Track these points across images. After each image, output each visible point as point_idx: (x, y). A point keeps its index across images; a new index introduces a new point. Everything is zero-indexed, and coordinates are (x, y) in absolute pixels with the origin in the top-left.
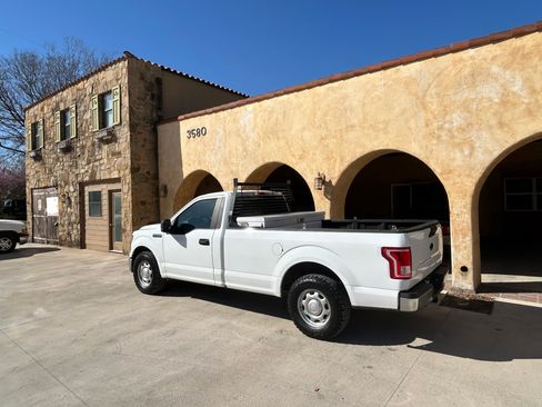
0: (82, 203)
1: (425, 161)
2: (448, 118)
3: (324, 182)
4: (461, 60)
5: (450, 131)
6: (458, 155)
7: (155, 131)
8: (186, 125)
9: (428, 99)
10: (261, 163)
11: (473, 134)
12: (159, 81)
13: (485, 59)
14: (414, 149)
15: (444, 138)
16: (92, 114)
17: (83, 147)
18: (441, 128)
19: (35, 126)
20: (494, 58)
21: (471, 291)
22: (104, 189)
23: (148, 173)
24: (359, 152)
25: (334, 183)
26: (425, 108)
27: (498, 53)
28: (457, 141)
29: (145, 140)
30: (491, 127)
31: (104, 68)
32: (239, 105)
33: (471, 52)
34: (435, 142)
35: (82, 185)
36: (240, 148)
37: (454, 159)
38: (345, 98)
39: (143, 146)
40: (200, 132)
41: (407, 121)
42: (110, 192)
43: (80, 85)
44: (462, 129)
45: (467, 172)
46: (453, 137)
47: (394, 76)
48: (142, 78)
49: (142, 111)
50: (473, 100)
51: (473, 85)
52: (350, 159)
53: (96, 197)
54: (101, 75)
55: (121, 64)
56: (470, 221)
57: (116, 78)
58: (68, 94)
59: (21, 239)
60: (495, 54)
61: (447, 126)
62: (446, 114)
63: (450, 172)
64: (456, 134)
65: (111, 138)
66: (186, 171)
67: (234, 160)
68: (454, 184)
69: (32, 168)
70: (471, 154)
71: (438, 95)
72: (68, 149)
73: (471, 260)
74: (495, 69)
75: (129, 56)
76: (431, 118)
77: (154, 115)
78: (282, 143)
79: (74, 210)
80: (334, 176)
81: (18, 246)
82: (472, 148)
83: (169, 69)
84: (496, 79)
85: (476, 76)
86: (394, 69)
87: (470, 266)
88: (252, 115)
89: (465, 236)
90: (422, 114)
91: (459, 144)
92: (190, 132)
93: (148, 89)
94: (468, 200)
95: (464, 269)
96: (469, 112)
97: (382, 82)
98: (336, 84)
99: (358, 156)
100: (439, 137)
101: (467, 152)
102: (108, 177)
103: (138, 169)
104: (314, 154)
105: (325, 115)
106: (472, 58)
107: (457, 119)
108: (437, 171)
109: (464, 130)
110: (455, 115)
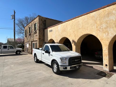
0: (32, 45)
1: (96, 36)
2: (102, 25)
3: (74, 42)
4: (105, 10)
5: (102, 29)
6: (104, 35)
7: (44, 31)
8: (49, 29)
9: (97, 21)
10: (62, 37)
11: (108, 29)
12: (45, 21)
13: (111, 9)
14: (94, 34)
15: (101, 31)
16: (33, 28)
17: (32, 34)
18: (100, 28)
19: (26, 30)
20: (114, 9)
21: (108, 71)
22: (35, 42)
23: (42, 39)
24: (82, 35)
25: (76, 42)
26: (96, 23)
27: (115, 7)
28: (104, 31)
29: (42, 33)
30: (113, 27)
31: (35, 19)
32: (58, 25)
33: (108, 8)
34: (99, 32)
35: (32, 42)
36: (58, 34)
37: (103, 36)
38: (78, 22)
39: (41, 34)
40: (51, 31)
41: (92, 27)
42: (36, 43)
43: (32, 22)
44: (105, 28)
45: (107, 39)
46: (103, 30)
47: (89, 16)
48: (42, 20)
49: (41, 27)
50: (108, 20)
51: (108, 16)
52: (79, 36)
53: (34, 44)
54: (35, 20)
55: (37, 18)
56: (108, 52)
57: (37, 20)
58: (30, 24)
59: (21, 52)
60: (114, 8)
61: (102, 27)
62: (101, 24)
63: (103, 39)
64: (104, 29)
65: (36, 33)
66: (49, 39)
67: (57, 37)
68: (104, 42)
69: (25, 38)
70: (108, 35)
71: (99, 20)
72: (30, 35)
73: (108, 63)
74: (114, 12)
75: (39, 16)
76: (98, 26)
77: (44, 27)
78: (66, 33)
79: (30, 47)
80: (76, 40)
81: (21, 53)
82: (108, 33)
83: (47, 18)
84: (114, 14)
85: (109, 14)
86: (89, 14)
87: (108, 65)
88: (60, 27)
89: (106, 56)
90: (96, 25)
91: (105, 32)
92: (50, 31)
93: (42, 22)
94: (107, 47)
95: (106, 65)
96: (107, 24)
97: (87, 17)
98: (77, 19)
99: (81, 35)
100: (100, 30)
101: (107, 34)
102: (35, 40)
103: (40, 39)
104: (72, 35)
105: (74, 26)
106: (108, 9)
107: (104, 26)
108: (99, 39)
109: (106, 28)
110: (104, 25)
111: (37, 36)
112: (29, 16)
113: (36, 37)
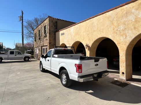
0: (42, 51)
1: (113, 40)
2: (119, 27)
3: (88, 46)
4: (123, 9)
5: (120, 31)
6: (122, 38)
7: (55, 34)
9: (114, 22)
10: (75, 41)
11: (126, 32)
12: (56, 22)
13: (130, 8)
14: (110, 37)
15: (118, 33)
16: (43, 31)
17: (42, 38)
18: (117, 30)
19: (35, 34)
20: (133, 7)
21: (125, 80)
23: (53, 44)
24: (96, 38)
25: (90, 47)
26: (113, 24)
27: (134, 5)
28: (122, 34)
29: (53, 36)
30: (132, 29)
31: (45, 20)
32: (71, 27)
33: (126, 6)
34: (115, 34)
35: (42, 47)
36: (71, 38)
37: (121, 40)
38: (93, 23)
39: (52, 38)
40: (63, 34)
41: (108, 29)
42: (46, 48)
43: (41, 24)
44: (123, 30)
45: (124, 43)
46: (120, 33)
47: (105, 16)
48: (52, 22)
49: (52, 29)
50: (127, 21)
51: (127, 16)
52: (94, 40)
53: (44, 49)
54: (45, 22)
55: (47, 19)
56: (125, 58)
57: (47, 22)
58: (40, 27)
59: (30, 58)
60: (133, 6)
61: (119, 29)
62: (119, 26)
63: (120, 43)
64: (121, 32)
65: (46, 36)
66: (61, 43)
67: (69, 41)
68: (121, 47)
70: (126, 38)
71: (116, 20)
72: (40, 39)
74: (133, 11)
75: (49, 17)
76: (115, 27)
77: (55, 30)
78: (79, 36)
79: (40, 52)
80: (90, 45)
81: (30, 60)
82: (126, 36)
84: (133, 14)
85: (128, 13)
86: (105, 14)
87: (125, 72)
88: (73, 29)
89: (123, 63)
90: (112, 26)
91: (122, 35)
92: (61, 34)
93: (53, 24)
94: (125, 52)
95: (123, 73)
96: (125, 25)
97: (102, 18)
98: (91, 19)
99: (96, 39)
100: (117, 33)
101: (124, 37)
102: (45, 45)
103: (51, 43)
104: (86, 39)
105: (89, 28)
106: (126, 8)
107: (122, 27)
108: (116, 43)
109: (124, 31)
110: (121, 26)
111: (47, 40)
112: (39, 18)
113: (46, 42)
